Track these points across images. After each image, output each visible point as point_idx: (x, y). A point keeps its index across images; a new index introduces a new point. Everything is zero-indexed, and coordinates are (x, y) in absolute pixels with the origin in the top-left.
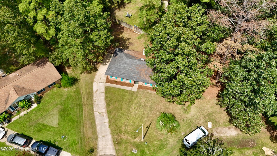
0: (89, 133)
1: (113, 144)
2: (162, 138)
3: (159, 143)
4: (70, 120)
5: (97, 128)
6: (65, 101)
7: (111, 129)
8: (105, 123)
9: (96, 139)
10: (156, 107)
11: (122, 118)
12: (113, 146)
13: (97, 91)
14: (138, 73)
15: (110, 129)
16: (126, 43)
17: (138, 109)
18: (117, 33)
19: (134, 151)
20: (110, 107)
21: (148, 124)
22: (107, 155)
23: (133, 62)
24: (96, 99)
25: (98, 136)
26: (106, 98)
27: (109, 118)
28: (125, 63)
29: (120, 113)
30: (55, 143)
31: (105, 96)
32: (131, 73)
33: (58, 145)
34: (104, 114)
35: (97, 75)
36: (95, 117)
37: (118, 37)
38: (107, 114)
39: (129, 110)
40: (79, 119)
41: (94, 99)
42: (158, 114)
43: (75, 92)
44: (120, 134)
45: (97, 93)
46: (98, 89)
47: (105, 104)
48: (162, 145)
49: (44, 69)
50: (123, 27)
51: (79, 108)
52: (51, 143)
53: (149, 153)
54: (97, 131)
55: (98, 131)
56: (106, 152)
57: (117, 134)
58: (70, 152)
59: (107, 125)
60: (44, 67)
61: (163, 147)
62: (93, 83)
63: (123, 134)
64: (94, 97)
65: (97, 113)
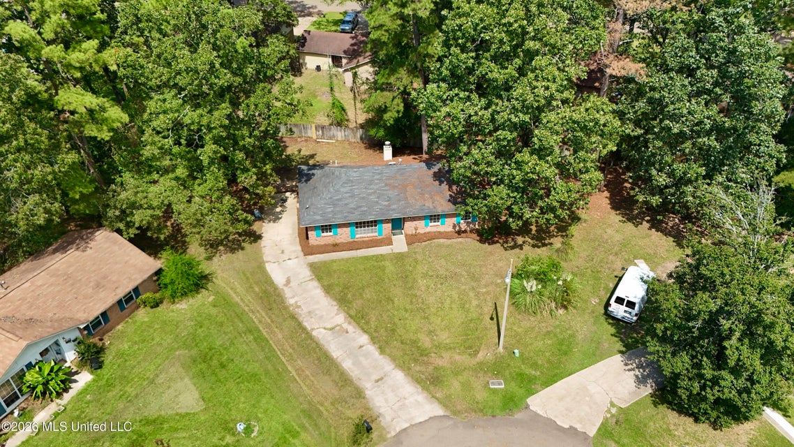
0: (326, 389)
1: (420, 390)
2: (549, 327)
3: (549, 342)
4: (239, 378)
5: (345, 368)
6: (193, 335)
7: (390, 357)
8: (361, 347)
9: (359, 394)
11: (407, 318)
12: (425, 394)
13: (288, 282)
14: (398, 195)
15: (388, 357)
17: (439, 286)
19: (493, 384)
20: (354, 304)
21: (488, 310)
22: (421, 423)
23: (371, 174)
24: (296, 302)
25: (361, 387)
26: (328, 290)
27: (365, 332)
28: (349, 180)
31: (323, 286)
32: (377, 202)
34: (345, 326)
35: (264, 247)
36: (322, 342)
38: (354, 324)
39: (415, 296)
40: (270, 366)
41: (292, 301)
43: (218, 305)
44: (425, 358)
45: (290, 285)
46: (289, 277)
47: (335, 303)
48: (561, 343)
49: (89, 251)
51: (254, 338)
53: (538, 373)
54: (348, 376)
55: (351, 374)
56: (412, 419)
57: (416, 361)
59: (372, 349)
60: (89, 245)
61: (569, 346)
62: (265, 268)
63: (433, 355)
64: (286, 298)
65: (324, 331)
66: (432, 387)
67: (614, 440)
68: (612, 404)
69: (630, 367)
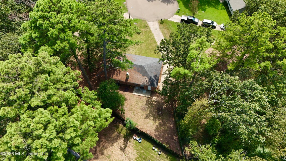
12: (149, 25)
15: (152, 33)
19: (136, 24)
25: (160, 29)
29: (147, 42)
44: (146, 31)
54: (161, 32)
56: (153, 22)
66: (147, 26)
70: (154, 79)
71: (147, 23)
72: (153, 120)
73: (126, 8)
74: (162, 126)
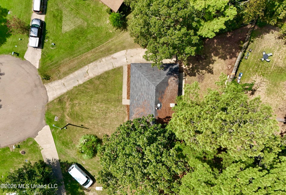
0: (64, 69)
1: (58, 96)
2: (75, 142)
3: (68, 140)
4: (73, 43)
5: (70, 75)
6: (94, 27)
7: (72, 90)
8: (78, 81)
9: (60, 78)
10: (107, 130)
11: (87, 97)
12: (56, 97)
13: (113, 58)
14: (140, 104)
15: (72, 88)
16: (201, 70)
17: (101, 112)
18: (221, 51)
19: (56, 118)
20: (97, 81)
21: (86, 125)
22: (47, 94)
24: (103, 61)
25: (62, 79)
26: (107, 73)
27: (84, 83)
28: (150, 85)
29: (91, 93)
30: (46, 38)
31: (109, 71)
32: (137, 95)
33: (45, 42)
34: (88, 77)
35: (137, 49)
36: (82, 69)
37: (212, 55)
38: (88, 80)
39: (98, 102)
40: (76, 52)
41: (104, 59)
42: (100, 134)
43: (107, 33)
44: (69, 100)
45: (112, 59)
46: (116, 59)
47: (99, 74)
48: (67, 144)
50: (237, 55)
51: (89, 47)
52: (45, 34)
53: (57, 132)
54: (67, 76)
56: (49, 92)
57: (69, 97)
58: (42, 57)
59: (76, 84)
61: (66, 145)
62: (124, 50)
63: (70, 103)
64: (106, 58)
65: (87, 69)
66: (58, 99)
67: (32, 144)
68: (42, 149)
69: (54, 160)
70: (168, 70)
71: (53, 101)
72: (213, 63)
73: (24, 142)
74: (218, 52)
